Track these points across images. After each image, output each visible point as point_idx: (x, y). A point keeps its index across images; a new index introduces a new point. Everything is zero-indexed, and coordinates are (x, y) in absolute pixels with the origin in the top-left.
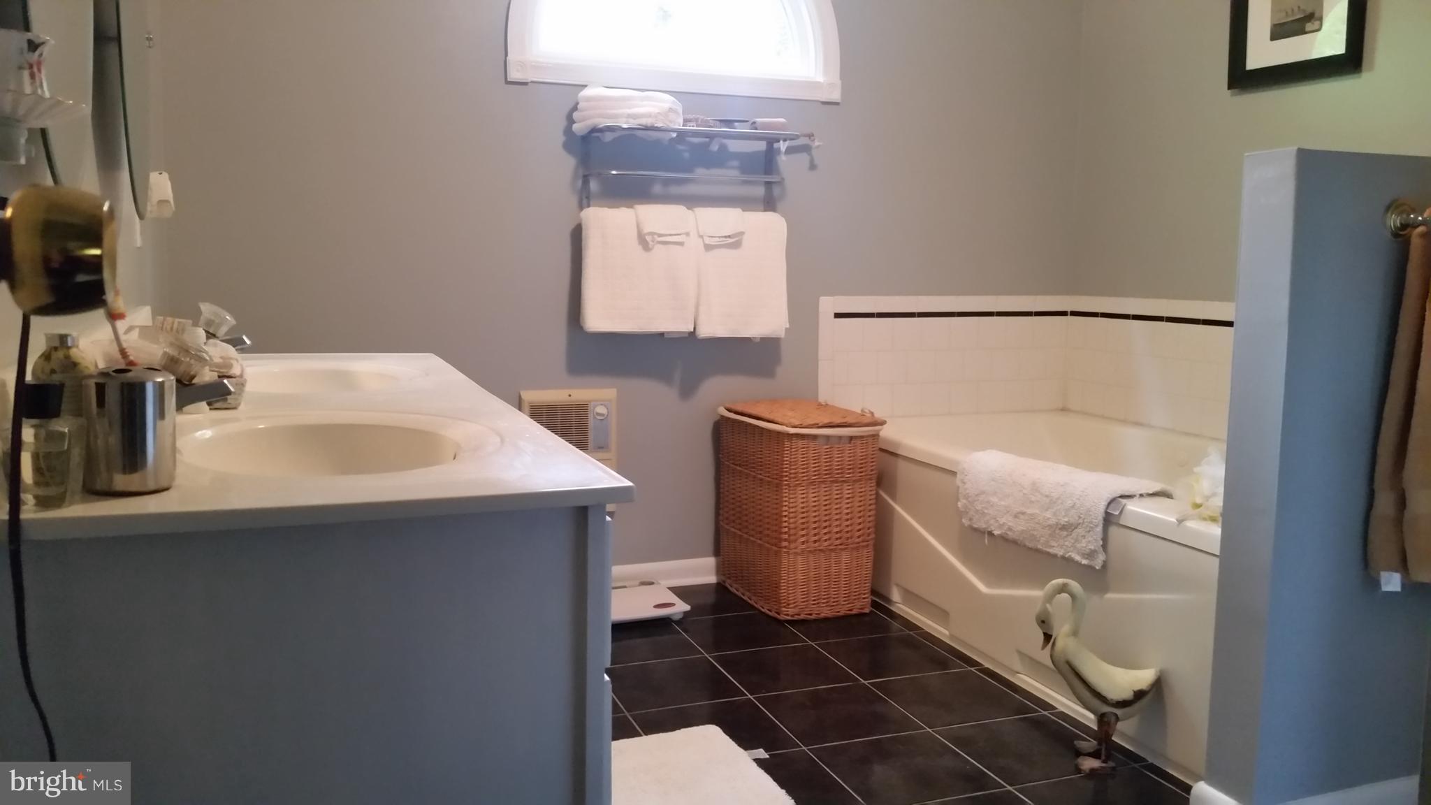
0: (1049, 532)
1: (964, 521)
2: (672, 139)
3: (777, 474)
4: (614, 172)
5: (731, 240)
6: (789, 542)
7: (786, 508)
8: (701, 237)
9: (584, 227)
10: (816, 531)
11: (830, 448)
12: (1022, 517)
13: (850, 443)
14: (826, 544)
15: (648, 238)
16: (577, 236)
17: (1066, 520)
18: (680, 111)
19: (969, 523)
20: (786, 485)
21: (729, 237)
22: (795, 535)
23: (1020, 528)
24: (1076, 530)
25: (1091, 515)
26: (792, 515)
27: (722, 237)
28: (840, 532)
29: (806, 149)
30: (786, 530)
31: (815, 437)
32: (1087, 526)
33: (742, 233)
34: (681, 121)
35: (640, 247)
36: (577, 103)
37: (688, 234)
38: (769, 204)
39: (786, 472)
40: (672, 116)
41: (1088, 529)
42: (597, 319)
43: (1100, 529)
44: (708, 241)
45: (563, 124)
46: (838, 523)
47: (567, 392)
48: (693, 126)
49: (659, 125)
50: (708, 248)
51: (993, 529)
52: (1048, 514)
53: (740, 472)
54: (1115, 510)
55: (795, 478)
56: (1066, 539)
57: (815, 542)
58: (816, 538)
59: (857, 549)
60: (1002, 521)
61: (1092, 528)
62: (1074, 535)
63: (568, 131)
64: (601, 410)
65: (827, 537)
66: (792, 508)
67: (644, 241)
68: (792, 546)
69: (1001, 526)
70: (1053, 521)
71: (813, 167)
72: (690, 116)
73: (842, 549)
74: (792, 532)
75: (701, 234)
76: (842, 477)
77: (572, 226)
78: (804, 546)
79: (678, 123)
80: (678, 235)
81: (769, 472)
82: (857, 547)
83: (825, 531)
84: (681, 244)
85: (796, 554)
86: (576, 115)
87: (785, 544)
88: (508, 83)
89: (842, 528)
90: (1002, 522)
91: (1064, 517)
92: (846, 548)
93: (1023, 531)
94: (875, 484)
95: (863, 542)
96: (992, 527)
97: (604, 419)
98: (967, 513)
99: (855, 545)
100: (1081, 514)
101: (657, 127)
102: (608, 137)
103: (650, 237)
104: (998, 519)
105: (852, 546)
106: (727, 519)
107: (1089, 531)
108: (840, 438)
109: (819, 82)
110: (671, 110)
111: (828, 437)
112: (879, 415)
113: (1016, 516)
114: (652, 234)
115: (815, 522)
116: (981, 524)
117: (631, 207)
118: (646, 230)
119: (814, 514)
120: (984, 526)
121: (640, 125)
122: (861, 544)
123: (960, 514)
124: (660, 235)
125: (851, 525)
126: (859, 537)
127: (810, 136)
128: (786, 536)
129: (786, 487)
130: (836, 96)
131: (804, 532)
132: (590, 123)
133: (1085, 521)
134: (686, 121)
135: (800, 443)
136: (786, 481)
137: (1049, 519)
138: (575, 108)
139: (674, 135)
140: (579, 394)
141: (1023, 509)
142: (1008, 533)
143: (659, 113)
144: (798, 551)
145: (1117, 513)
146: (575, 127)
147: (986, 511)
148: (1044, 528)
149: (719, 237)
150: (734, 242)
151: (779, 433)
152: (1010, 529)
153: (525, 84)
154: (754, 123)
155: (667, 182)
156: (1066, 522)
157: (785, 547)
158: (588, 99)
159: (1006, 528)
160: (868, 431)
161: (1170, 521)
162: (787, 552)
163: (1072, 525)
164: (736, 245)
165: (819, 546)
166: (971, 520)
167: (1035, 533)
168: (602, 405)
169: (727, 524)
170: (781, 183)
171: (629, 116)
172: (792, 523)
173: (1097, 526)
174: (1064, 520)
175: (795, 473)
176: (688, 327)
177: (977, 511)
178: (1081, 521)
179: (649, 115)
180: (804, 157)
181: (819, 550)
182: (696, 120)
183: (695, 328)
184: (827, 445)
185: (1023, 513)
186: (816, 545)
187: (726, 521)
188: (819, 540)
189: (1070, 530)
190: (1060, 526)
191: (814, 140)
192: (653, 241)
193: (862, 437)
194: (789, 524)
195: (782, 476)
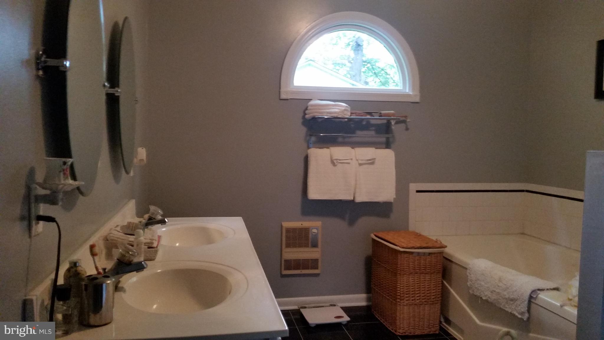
0: (505, 301)
1: (470, 291)
2: (346, 121)
3: (395, 268)
4: (321, 135)
5: (370, 162)
6: (400, 300)
7: (399, 284)
8: (357, 160)
9: (309, 156)
10: (413, 295)
11: (420, 258)
12: (494, 292)
13: (429, 256)
14: (418, 301)
15: (335, 161)
16: (307, 160)
17: (512, 296)
18: (349, 110)
19: (472, 292)
20: (399, 274)
21: (369, 160)
22: (403, 297)
23: (493, 298)
24: (516, 302)
25: (523, 296)
26: (402, 288)
27: (366, 160)
28: (425, 296)
29: (404, 122)
30: (399, 294)
31: (412, 253)
32: (521, 300)
33: (375, 159)
34: (349, 114)
35: (332, 165)
36: (307, 107)
37: (352, 159)
38: (388, 145)
39: (399, 268)
40: (346, 112)
41: (522, 302)
42: (314, 194)
43: (526, 302)
44: (360, 162)
45: (302, 114)
46: (423, 292)
47: (301, 223)
48: (354, 116)
49: (340, 116)
50: (360, 165)
51: (482, 297)
52: (505, 293)
53: (380, 264)
54: (534, 295)
55: (403, 271)
56: (512, 305)
57: (413, 300)
58: (413, 298)
59: (433, 304)
60: (486, 293)
61: (523, 301)
62: (515, 304)
63: (304, 117)
64: (315, 231)
65: (418, 298)
66: (402, 284)
67: (333, 163)
68: (402, 302)
69: (486, 296)
70: (507, 296)
71: (407, 129)
72: (354, 111)
73: (426, 304)
74: (402, 295)
75: (357, 159)
76: (425, 271)
77: (304, 155)
78: (407, 302)
79: (348, 115)
80: (347, 160)
81: (391, 267)
82: (433, 303)
83: (418, 295)
84: (349, 163)
85: (403, 305)
86: (307, 112)
87: (398, 300)
88: (281, 99)
89: (426, 294)
90: (486, 295)
91: (512, 295)
92: (427, 304)
93: (494, 300)
94: (441, 276)
95: (436, 301)
96: (482, 296)
97: (316, 235)
98: (472, 288)
99: (432, 303)
100: (519, 295)
101: (339, 117)
102: (320, 120)
103: (336, 161)
104: (485, 292)
105: (430, 303)
106: (374, 284)
107: (522, 303)
108: (424, 253)
109: (410, 94)
110: (345, 110)
111: (418, 253)
112: (444, 243)
113: (492, 292)
114: (337, 159)
115: (413, 291)
116: (478, 294)
117: (328, 148)
118: (334, 158)
119: (412, 288)
120: (479, 295)
121: (332, 117)
122: (435, 302)
123: (469, 288)
124: (340, 160)
125: (430, 293)
126: (433, 299)
127: (406, 117)
128: (399, 297)
129: (399, 275)
130: (417, 99)
131: (407, 296)
132: (312, 115)
133: (521, 298)
134: (352, 113)
135: (406, 255)
136: (399, 272)
137: (505, 295)
138: (306, 109)
139: (346, 120)
140: (306, 224)
141: (495, 289)
142: (489, 299)
143: (340, 112)
144: (405, 304)
145: (535, 296)
146: (307, 116)
147: (479, 288)
148: (504, 299)
149: (365, 160)
150: (372, 162)
151: (396, 250)
152: (489, 297)
153: (287, 100)
154: (381, 113)
155: (344, 137)
156: (513, 297)
157: (399, 302)
158: (312, 106)
159: (488, 297)
160: (438, 250)
161: (557, 305)
162: (400, 305)
163: (515, 299)
164: (372, 163)
165: (415, 302)
166: (473, 291)
167: (500, 301)
168: (315, 228)
169: (374, 286)
170: (393, 137)
171: (328, 113)
172: (402, 291)
173: (525, 301)
174: (512, 297)
175: (403, 269)
176: (351, 198)
177: (476, 287)
178: (519, 298)
179: (335, 113)
180: (402, 126)
181: (415, 304)
182: (355, 113)
183: (354, 198)
184: (418, 256)
185: (495, 291)
186: (414, 301)
187: (374, 285)
188: (415, 300)
189: (514, 301)
190: (510, 299)
191: (407, 119)
192: (337, 162)
193: (435, 253)
194: (400, 291)
195: (397, 270)
